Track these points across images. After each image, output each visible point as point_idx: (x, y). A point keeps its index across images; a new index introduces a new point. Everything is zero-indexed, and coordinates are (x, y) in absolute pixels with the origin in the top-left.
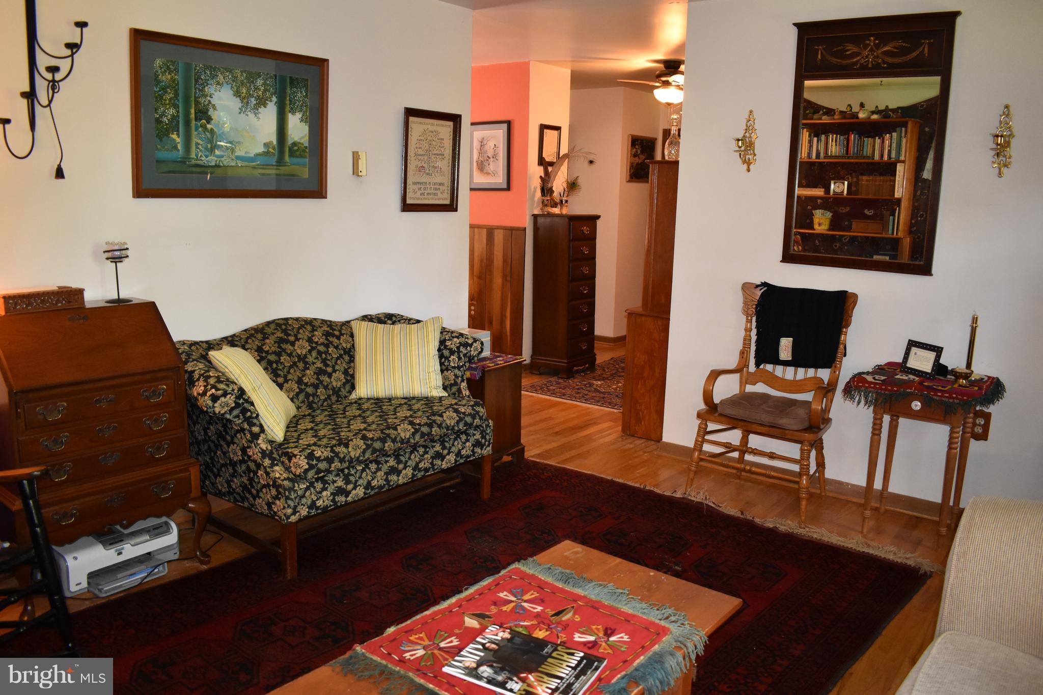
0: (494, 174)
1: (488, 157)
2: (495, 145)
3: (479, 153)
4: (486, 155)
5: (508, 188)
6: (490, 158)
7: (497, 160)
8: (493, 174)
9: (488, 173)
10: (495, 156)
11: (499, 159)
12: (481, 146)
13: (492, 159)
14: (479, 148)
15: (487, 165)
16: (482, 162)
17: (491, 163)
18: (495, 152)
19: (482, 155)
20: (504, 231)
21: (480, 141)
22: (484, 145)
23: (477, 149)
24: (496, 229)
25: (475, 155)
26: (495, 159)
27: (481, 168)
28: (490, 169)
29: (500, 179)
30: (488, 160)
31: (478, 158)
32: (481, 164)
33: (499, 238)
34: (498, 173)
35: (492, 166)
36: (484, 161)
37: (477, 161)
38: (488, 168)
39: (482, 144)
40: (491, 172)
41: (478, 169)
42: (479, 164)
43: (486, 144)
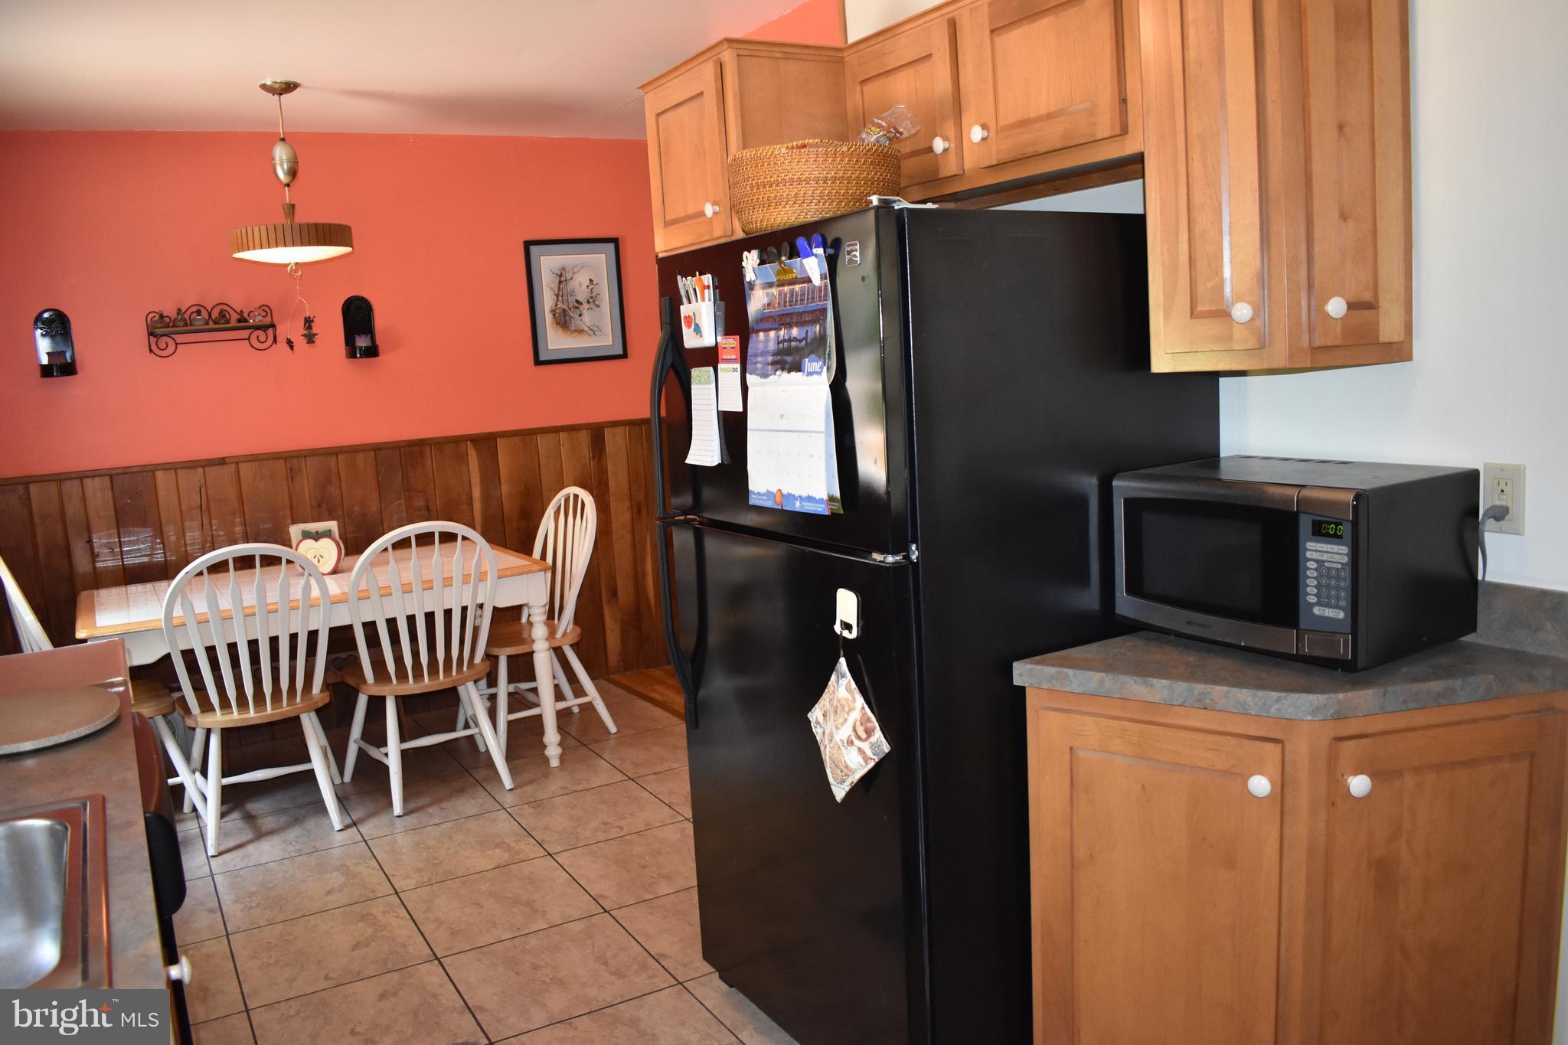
0: (593, 331)
1: (577, 301)
2: (591, 280)
3: (557, 296)
4: (572, 300)
5: (624, 355)
6: (581, 304)
7: (598, 306)
8: (591, 333)
9: (580, 331)
10: (593, 300)
11: (603, 306)
12: (560, 282)
13: (586, 306)
14: (555, 286)
15: (577, 317)
16: (564, 311)
17: (585, 313)
18: (592, 293)
19: (563, 299)
20: (627, 428)
21: (557, 274)
22: (566, 280)
23: (552, 289)
24: (608, 427)
25: (547, 300)
26: (592, 306)
27: (562, 322)
28: (584, 323)
29: (606, 340)
30: (577, 308)
31: (554, 305)
32: (562, 315)
33: (616, 442)
34: (601, 331)
35: (587, 318)
36: (570, 309)
37: (552, 311)
38: (579, 322)
39: (562, 279)
40: (586, 329)
41: (555, 325)
42: (557, 315)
43: (572, 279)
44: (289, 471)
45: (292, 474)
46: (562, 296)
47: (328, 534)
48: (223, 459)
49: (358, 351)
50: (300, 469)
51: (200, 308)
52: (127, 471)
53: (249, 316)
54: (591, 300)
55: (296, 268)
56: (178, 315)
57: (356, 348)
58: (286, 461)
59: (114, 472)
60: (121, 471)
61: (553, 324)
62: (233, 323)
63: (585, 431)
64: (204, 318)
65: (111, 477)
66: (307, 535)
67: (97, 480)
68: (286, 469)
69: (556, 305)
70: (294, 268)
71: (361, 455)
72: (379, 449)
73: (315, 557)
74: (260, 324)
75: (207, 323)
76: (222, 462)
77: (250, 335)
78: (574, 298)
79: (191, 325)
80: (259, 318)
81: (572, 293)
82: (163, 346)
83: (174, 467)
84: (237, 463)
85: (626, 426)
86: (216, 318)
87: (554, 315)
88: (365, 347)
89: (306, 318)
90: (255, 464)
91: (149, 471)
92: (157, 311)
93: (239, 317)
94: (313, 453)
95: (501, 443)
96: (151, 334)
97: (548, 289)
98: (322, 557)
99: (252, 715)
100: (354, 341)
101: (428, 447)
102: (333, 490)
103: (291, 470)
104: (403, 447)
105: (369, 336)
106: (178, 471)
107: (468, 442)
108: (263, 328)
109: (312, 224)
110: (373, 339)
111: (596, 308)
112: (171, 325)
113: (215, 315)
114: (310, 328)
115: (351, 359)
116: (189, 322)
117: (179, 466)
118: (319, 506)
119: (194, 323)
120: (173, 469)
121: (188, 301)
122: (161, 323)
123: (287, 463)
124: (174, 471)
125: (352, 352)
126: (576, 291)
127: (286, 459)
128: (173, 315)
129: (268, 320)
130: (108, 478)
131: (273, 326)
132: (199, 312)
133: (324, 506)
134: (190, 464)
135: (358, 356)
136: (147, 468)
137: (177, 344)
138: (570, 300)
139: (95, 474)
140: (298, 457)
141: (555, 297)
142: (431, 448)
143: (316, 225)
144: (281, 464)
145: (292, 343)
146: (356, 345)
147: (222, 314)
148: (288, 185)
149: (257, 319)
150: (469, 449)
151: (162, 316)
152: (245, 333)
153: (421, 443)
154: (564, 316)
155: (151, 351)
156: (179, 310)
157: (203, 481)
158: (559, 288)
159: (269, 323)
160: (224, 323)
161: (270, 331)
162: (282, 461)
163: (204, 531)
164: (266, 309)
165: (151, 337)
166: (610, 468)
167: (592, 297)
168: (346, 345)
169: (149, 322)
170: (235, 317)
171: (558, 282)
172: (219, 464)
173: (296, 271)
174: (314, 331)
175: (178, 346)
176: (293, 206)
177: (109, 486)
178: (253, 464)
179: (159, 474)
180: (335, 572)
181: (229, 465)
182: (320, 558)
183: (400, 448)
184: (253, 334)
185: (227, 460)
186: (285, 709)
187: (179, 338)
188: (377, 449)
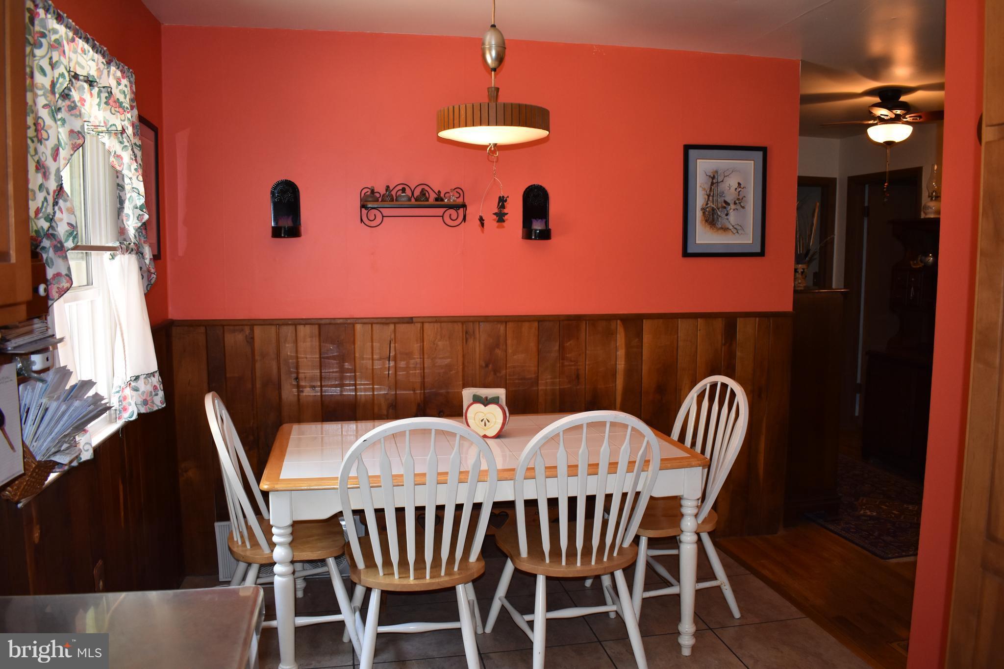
0: (738, 230)
1: (725, 202)
2: (739, 184)
3: (709, 196)
4: (721, 200)
5: (762, 253)
6: (728, 204)
7: (743, 207)
8: (735, 231)
9: (725, 229)
10: (739, 202)
11: (747, 208)
12: (712, 184)
13: (732, 206)
14: (707, 187)
15: (724, 216)
16: (713, 209)
17: (732, 213)
18: (739, 195)
19: (713, 199)
20: (757, 319)
21: (710, 176)
22: (717, 182)
23: (704, 189)
24: (740, 317)
25: (700, 199)
26: (738, 207)
27: (711, 219)
28: (729, 222)
29: (747, 239)
30: (725, 208)
31: (705, 203)
32: (711, 214)
33: (745, 330)
34: (743, 230)
35: (733, 218)
36: (718, 209)
37: (702, 209)
38: (725, 221)
39: (714, 181)
40: (731, 227)
41: (704, 221)
42: (707, 213)
43: (722, 181)
44: (464, 333)
45: (467, 336)
46: (713, 196)
47: (495, 401)
48: (412, 318)
49: (533, 234)
50: (474, 332)
51: (406, 187)
52: (333, 321)
53: (445, 196)
54: (737, 202)
55: (495, 149)
56: (386, 191)
57: (532, 230)
58: (463, 325)
59: (323, 322)
60: (328, 321)
61: (702, 220)
62: (431, 201)
63: (720, 319)
64: (407, 195)
65: (320, 325)
66: (477, 400)
67: (308, 327)
68: (463, 333)
69: (707, 204)
70: (493, 149)
71: (526, 324)
72: (541, 321)
73: (482, 421)
74: (454, 203)
75: (410, 200)
76: (411, 321)
77: (444, 213)
78: (723, 199)
79: (396, 200)
80: (453, 198)
81: (722, 194)
82: (372, 218)
83: (371, 322)
84: (423, 323)
85: (756, 317)
86: (417, 197)
87: (704, 213)
88: (539, 230)
89: (500, 197)
90: (437, 325)
91: (350, 324)
92: (370, 188)
93: (437, 196)
94: (487, 319)
95: (647, 324)
96: (363, 206)
97: (701, 189)
98: (488, 421)
99: (411, 582)
100: (531, 223)
101: (584, 322)
102: (498, 352)
103: (466, 333)
104: (563, 320)
105: (544, 220)
106: (374, 325)
107: (619, 321)
108: (456, 207)
109: (516, 105)
110: (547, 224)
111: (742, 209)
112: (380, 200)
113: (417, 193)
114: (503, 207)
115: (526, 240)
116: (395, 198)
117: (375, 321)
118: (487, 366)
119: (399, 199)
120: (370, 323)
121: (395, 181)
122: (372, 197)
123: (464, 326)
124: (370, 325)
125: (528, 234)
126: (725, 192)
127: (463, 323)
128: (383, 191)
129: (460, 201)
130: (317, 326)
131: (464, 206)
132: (404, 190)
133: (491, 366)
134: (384, 321)
135: (533, 237)
136: (349, 321)
137: (383, 217)
138: (719, 200)
139: (306, 322)
140: (473, 322)
141: (707, 197)
142: (586, 324)
143: (520, 106)
144: (458, 327)
145: (484, 220)
146: (532, 228)
147: (423, 193)
148: (495, 70)
149: (453, 199)
150: (618, 326)
151: (373, 192)
152: (440, 211)
153: (578, 318)
154: (712, 214)
155: (362, 220)
156: (388, 187)
157: (393, 336)
158: (711, 189)
159: (461, 203)
160: (423, 201)
161: (461, 211)
162: (460, 325)
163: (390, 379)
164: (459, 191)
165: (363, 210)
166: (738, 354)
167: (738, 199)
168: (524, 227)
169: (362, 195)
170: (433, 196)
171: (710, 183)
172: (408, 323)
173: (494, 152)
174: (505, 211)
175: (384, 218)
176: (497, 90)
177: (317, 333)
178: (436, 325)
179: (358, 327)
180: (498, 436)
181: (416, 324)
182: (487, 422)
183: (560, 321)
184: (447, 212)
185: (414, 320)
186: (443, 580)
187: (386, 212)
188: (541, 320)
